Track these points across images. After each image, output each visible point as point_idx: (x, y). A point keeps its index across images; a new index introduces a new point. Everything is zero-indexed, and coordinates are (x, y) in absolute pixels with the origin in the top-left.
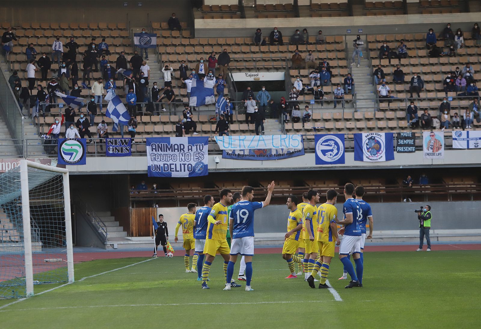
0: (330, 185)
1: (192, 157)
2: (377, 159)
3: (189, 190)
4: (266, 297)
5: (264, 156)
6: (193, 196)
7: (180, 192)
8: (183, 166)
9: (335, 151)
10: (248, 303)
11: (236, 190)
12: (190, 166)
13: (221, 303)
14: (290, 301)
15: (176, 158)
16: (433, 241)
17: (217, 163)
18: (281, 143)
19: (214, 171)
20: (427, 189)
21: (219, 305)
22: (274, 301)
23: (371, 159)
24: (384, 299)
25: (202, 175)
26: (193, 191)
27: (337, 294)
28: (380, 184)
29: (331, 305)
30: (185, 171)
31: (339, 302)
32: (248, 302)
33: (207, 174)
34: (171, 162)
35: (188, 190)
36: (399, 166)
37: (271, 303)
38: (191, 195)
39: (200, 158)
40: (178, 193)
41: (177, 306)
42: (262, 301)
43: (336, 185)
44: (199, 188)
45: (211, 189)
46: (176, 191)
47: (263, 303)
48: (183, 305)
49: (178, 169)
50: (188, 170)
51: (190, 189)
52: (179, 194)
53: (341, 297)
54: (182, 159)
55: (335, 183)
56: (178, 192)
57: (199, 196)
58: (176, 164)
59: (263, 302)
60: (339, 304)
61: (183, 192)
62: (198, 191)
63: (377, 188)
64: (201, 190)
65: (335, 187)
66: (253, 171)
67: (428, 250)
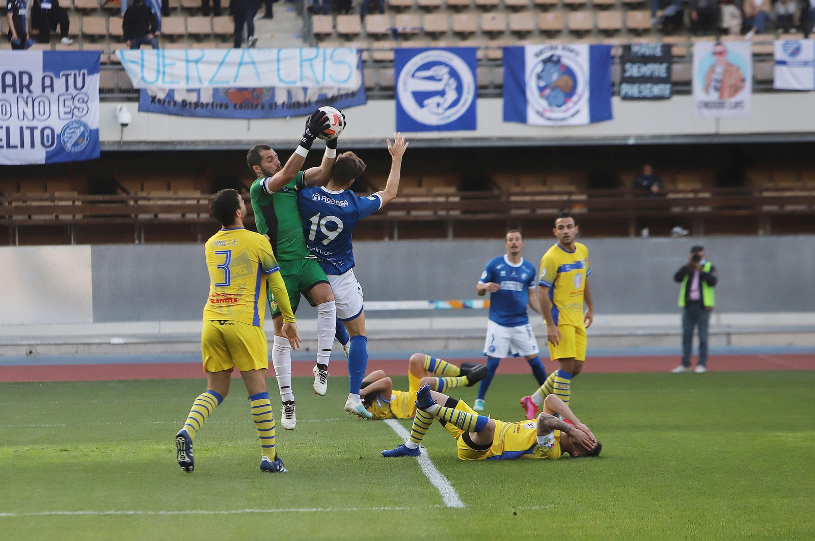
0: (436, 190)
1: (54, 108)
2: (564, 119)
3: (47, 200)
4: (254, 494)
5: (254, 106)
6: (57, 217)
7: (20, 204)
8: (27, 133)
9: (451, 96)
10: (206, 513)
11: (176, 199)
12: (48, 132)
13: (131, 512)
14: (322, 507)
15: (8, 109)
16: (715, 344)
17: (124, 125)
18: (301, 72)
19: (115, 148)
20: (702, 202)
21: (127, 516)
22: (278, 507)
23: (549, 119)
24: (579, 502)
25: (83, 158)
26: (56, 203)
27: (451, 489)
28: (572, 188)
29: (434, 520)
30: (33, 145)
31: (456, 510)
32: (206, 510)
33: (96, 155)
35: (41, 200)
36: (627, 137)
37: (270, 513)
38: (51, 213)
39: (76, 111)
40: (16, 207)
41: (9, 519)
42: (244, 508)
43: (452, 190)
44: (75, 194)
45: (107, 197)
46: (10, 203)
47: (248, 513)
48: (25, 516)
49: (15, 139)
50: (43, 143)
51: (47, 195)
52: (19, 210)
53: (462, 497)
54: (24, 113)
55: (448, 184)
56: (14, 204)
57: (74, 216)
58: (8, 129)
59: (247, 510)
60: (455, 517)
61: (29, 203)
62: (70, 203)
63: (565, 198)
64: (78, 200)
65: (447, 196)
66: (225, 147)
67: (700, 369)
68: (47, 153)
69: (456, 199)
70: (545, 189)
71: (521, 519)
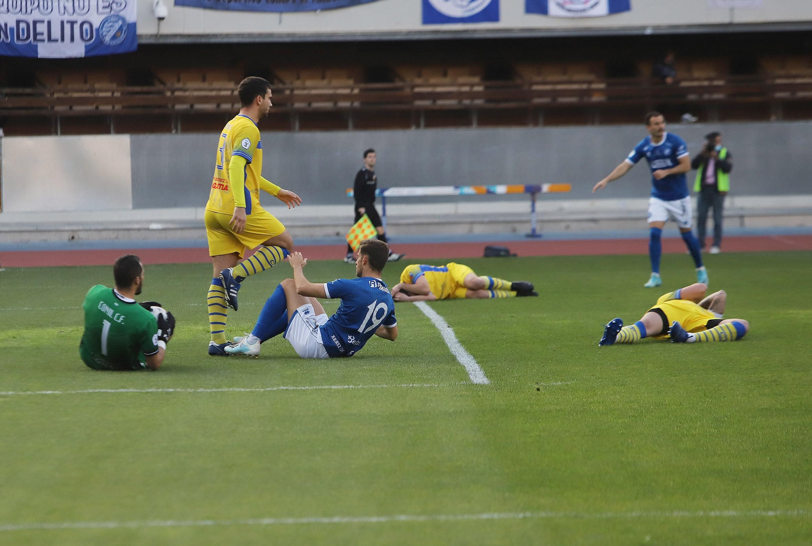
0: (461, 80)
1: (94, 3)
2: (584, 10)
3: (87, 91)
4: (288, 373)
5: (286, 0)
6: (97, 108)
7: (61, 95)
8: (67, 27)
10: (243, 390)
11: (212, 90)
12: (86, 26)
13: (172, 390)
14: (354, 385)
15: (50, 4)
16: (729, 226)
17: (161, 19)
19: (152, 41)
20: (717, 89)
21: (168, 393)
22: (311, 384)
23: (569, 10)
24: (599, 378)
25: (121, 50)
26: (96, 94)
27: (477, 367)
28: (592, 77)
29: (461, 396)
30: (72, 39)
31: (482, 386)
32: (243, 387)
33: (134, 47)
34: (36, 15)
35: (82, 91)
36: (644, 28)
37: (304, 390)
38: (92, 104)
39: (114, 6)
40: (58, 99)
41: (55, 397)
42: (279, 385)
43: (476, 80)
44: (114, 86)
45: (145, 89)
46: (52, 94)
47: (283, 390)
48: (71, 394)
49: (56, 33)
50: (82, 37)
51: (88, 86)
52: (60, 101)
53: (487, 374)
54: (65, 8)
55: (472, 74)
56: (56, 95)
57: (113, 107)
58: (49, 23)
59: (282, 388)
60: (480, 393)
61: (70, 95)
62: (109, 94)
63: (585, 86)
64: (117, 91)
65: (472, 85)
66: (258, 40)
67: (715, 250)
68: (86, 47)
69: (479, 89)
70: (565, 78)
71: (544, 394)
